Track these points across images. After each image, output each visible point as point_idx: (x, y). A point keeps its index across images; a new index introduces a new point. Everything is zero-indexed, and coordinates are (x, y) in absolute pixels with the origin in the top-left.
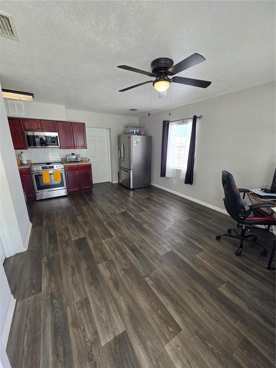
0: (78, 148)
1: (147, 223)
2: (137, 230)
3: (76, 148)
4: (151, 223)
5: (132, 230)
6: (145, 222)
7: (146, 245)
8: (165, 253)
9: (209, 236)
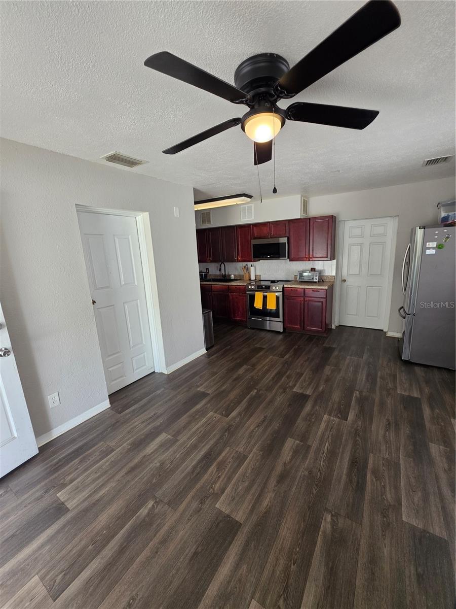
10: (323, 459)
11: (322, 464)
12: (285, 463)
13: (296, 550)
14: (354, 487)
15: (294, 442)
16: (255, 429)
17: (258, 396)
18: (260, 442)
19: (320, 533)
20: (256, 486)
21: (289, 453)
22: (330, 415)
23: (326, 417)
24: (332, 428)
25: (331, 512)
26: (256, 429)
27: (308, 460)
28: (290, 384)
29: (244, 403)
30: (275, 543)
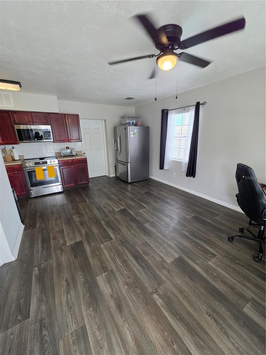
0: (72, 141)
1: (148, 222)
2: (138, 231)
3: (70, 141)
4: (153, 222)
5: (133, 231)
6: (147, 221)
7: (150, 250)
8: (172, 260)
9: (219, 236)
10: (124, 270)
11: (126, 273)
12: (111, 295)
13: (165, 335)
14: (147, 269)
15: (102, 277)
16: (68, 298)
17: (43, 272)
18: (82, 303)
19: (162, 309)
20: (113, 337)
21: (107, 287)
22: (103, 243)
23: (102, 245)
24: (111, 249)
25: (153, 292)
26: (69, 296)
27: (119, 278)
28: (61, 242)
29: (35, 288)
30: (158, 350)
